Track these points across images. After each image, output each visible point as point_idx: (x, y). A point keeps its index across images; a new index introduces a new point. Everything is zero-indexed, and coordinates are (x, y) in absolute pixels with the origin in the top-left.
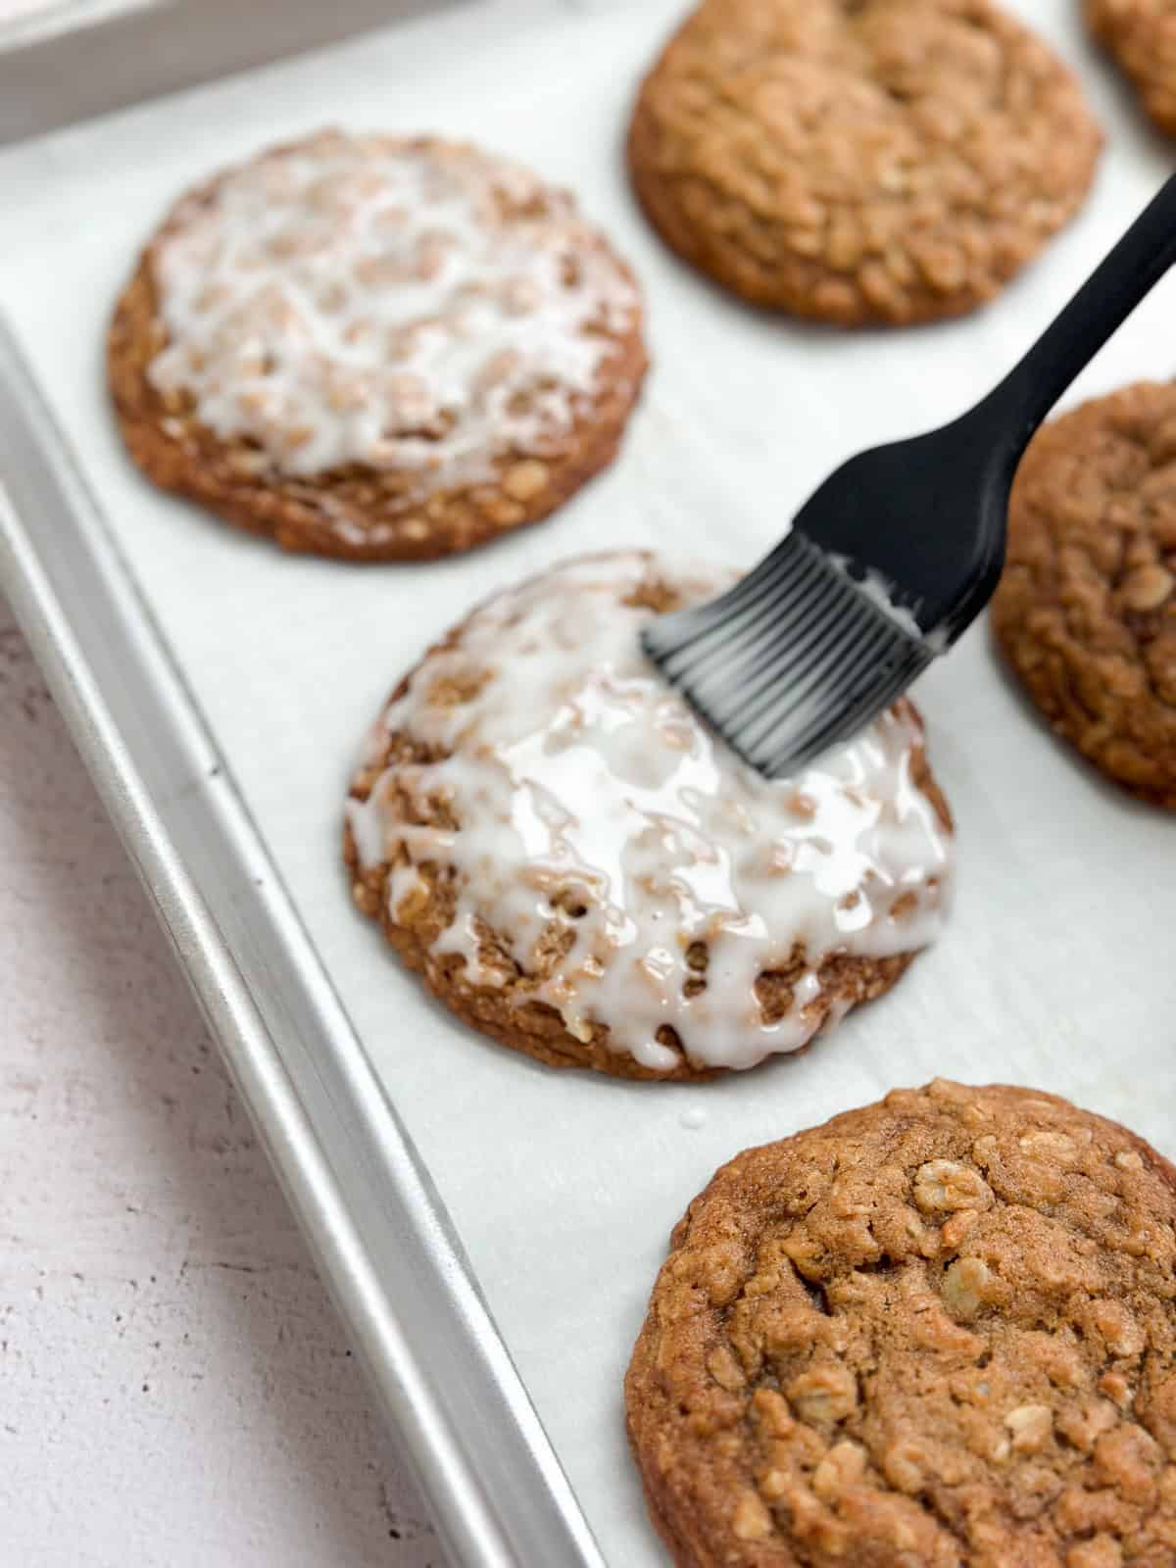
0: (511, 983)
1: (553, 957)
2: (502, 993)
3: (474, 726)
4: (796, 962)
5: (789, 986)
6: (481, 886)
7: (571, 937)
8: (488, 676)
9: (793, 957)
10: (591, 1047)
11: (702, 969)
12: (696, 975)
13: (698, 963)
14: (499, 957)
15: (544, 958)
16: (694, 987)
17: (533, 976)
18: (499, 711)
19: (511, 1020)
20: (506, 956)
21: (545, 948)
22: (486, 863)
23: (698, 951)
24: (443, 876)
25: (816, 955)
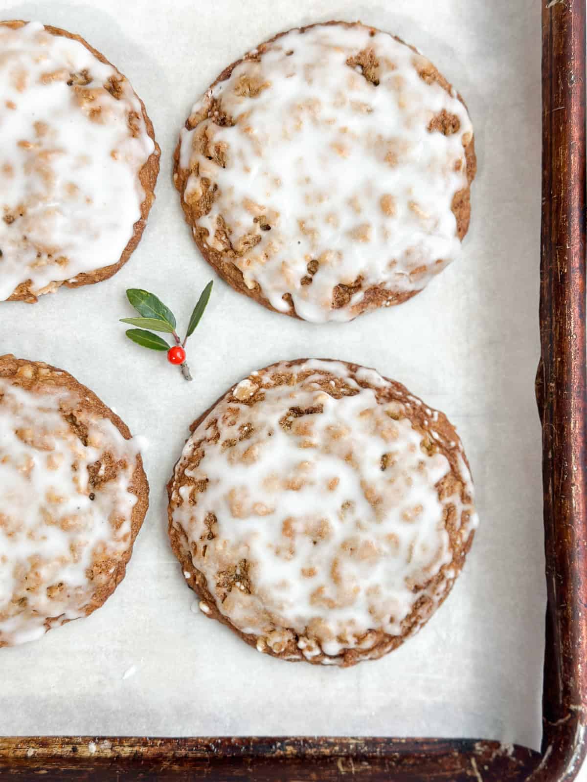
0: (226, 251)
1: (247, 246)
2: (221, 254)
3: (251, 112)
4: (357, 284)
5: (350, 294)
6: (225, 201)
7: (259, 240)
8: (266, 86)
9: (357, 281)
10: (253, 291)
11: (313, 273)
12: (310, 275)
13: (313, 270)
14: (223, 238)
15: (243, 246)
16: (307, 281)
17: (236, 252)
18: (263, 108)
19: (222, 268)
20: (227, 238)
21: (244, 241)
22: (231, 190)
23: (314, 266)
24: (211, 188)
25: (366, 285)
